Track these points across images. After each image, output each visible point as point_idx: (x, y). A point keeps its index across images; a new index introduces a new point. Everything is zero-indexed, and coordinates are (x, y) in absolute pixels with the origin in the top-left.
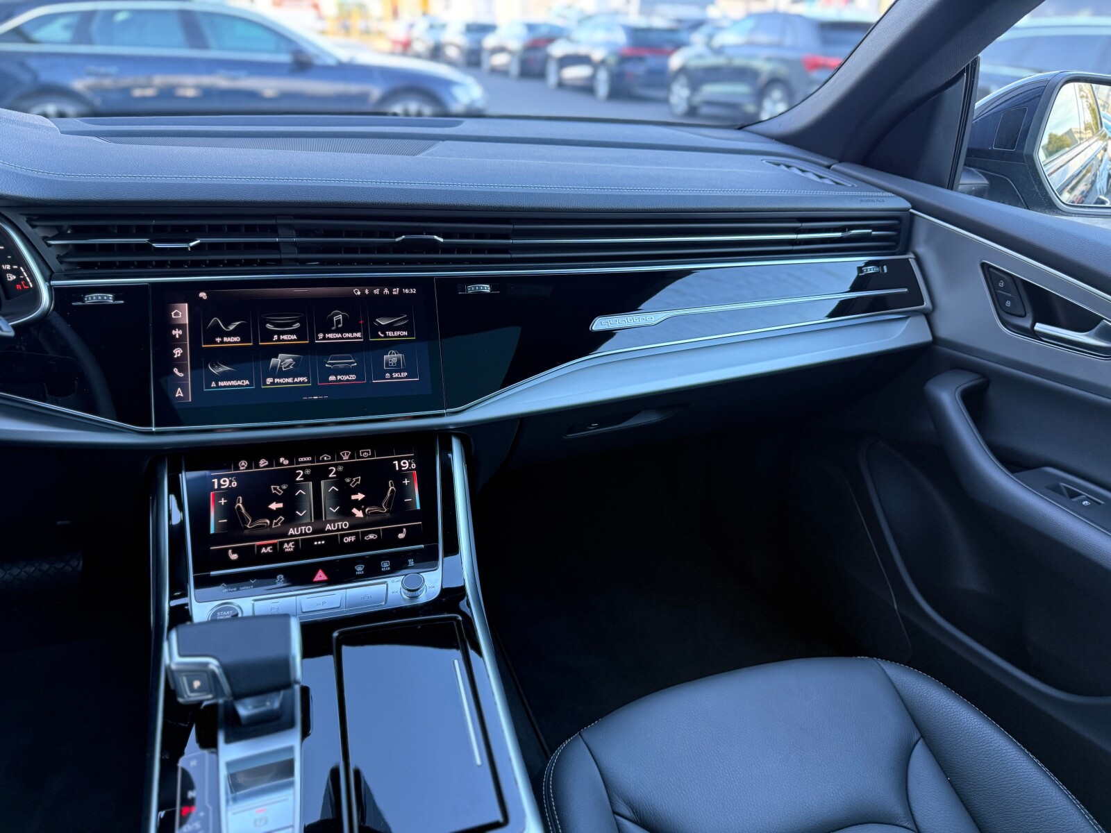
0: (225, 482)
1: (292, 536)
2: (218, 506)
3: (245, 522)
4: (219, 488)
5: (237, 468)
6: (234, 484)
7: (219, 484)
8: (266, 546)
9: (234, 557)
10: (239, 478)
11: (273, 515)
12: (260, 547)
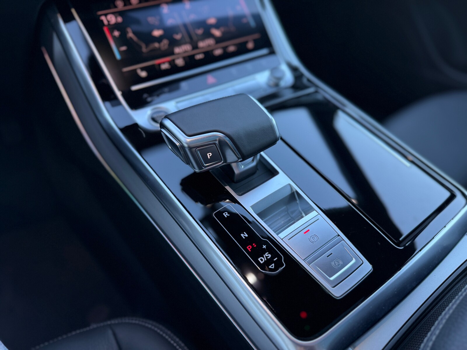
0: (112, 19)
1: (179, 54)
2: (114, 38)
3: (140, 47)
4: (109, 24)
5: (116, 7)
6: (120, 19)
7: (108, 21)
8: (164, 63)
9: (143, 74)
10: (121, 13)
11: (159, 39)
12: (159, 65)
